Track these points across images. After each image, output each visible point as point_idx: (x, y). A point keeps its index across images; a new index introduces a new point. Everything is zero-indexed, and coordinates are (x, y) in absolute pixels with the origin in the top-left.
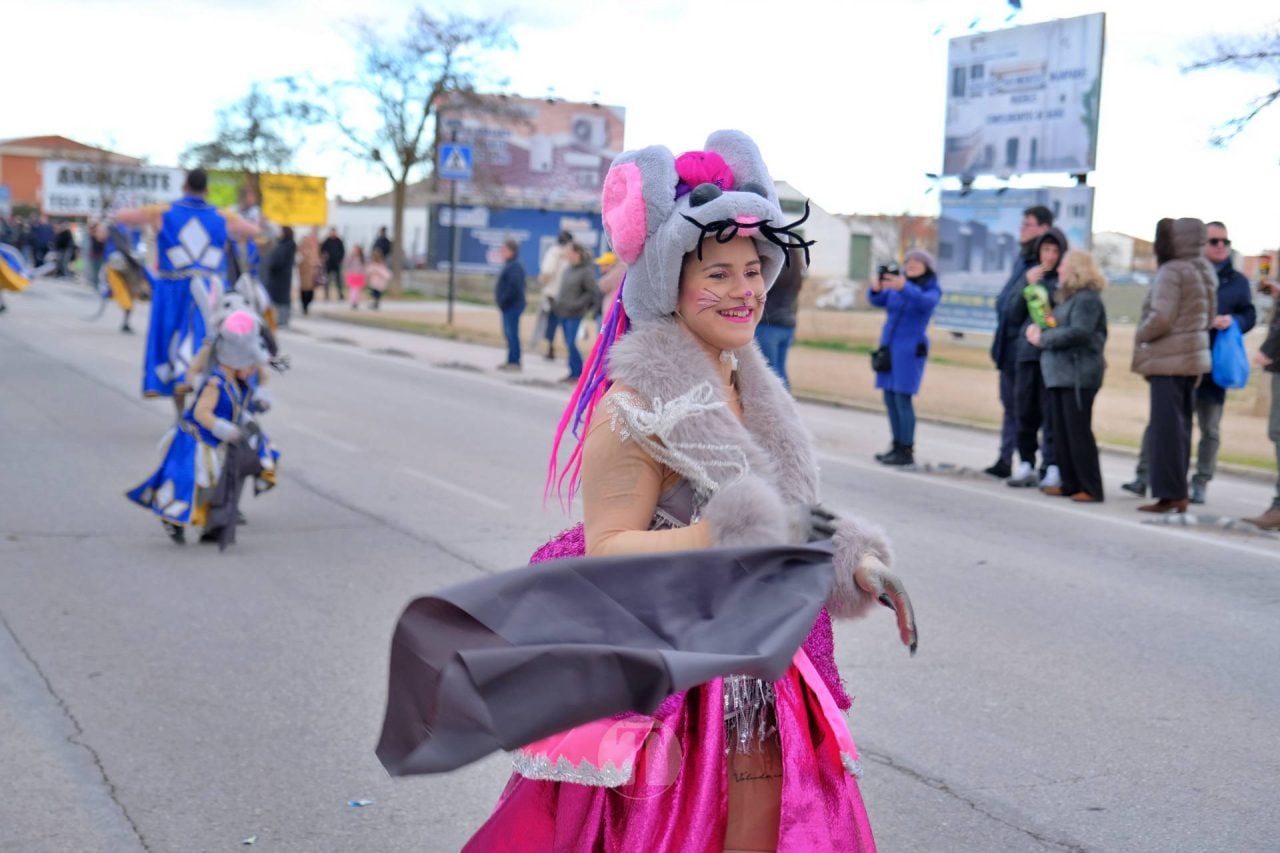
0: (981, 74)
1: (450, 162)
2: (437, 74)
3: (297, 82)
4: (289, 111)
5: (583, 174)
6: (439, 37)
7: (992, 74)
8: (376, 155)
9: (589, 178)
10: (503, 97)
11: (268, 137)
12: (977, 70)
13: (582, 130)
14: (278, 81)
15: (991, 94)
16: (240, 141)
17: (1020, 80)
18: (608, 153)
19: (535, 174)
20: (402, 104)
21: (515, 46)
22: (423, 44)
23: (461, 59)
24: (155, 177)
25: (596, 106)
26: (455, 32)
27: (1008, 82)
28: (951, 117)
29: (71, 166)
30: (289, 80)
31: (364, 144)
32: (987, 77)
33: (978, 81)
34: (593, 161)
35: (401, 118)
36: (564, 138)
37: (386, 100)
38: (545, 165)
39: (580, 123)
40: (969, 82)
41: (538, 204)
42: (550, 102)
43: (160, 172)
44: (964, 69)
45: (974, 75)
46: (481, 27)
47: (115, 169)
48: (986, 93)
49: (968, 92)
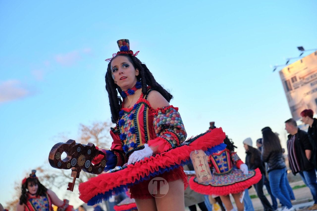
0: (296, 80)
3: (43, 168)
6: (91, 132)
7: (300, 78)
12: (294, 79)
15: (302, 85)
17: (312, 77)
22: (86, 136)
23: (101, 138)
26: (96, 129)
27: (308, 79)
28: (289, 99)
32: (298, 80)
33: (295, 82)
40: (292, 84)
44: (289, 80)
45: (293, 81)
48: (300, 86)
49: (293, 88)
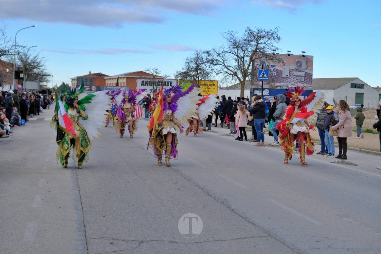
1: (261, 75)
2: (254, 48)
4: (208, 62)
5: (299, 77)
8: (235, 74)
9: (301, 79)
10: (274, 54)
11: (202, 70)
13: (299, 64)
14: (204, 53)
16: (193, 71)
18: (307, 71)
19: (284, 78)
20: (243, 58)
21: (278, 38)
24: (168, 82)
25: (303, 56)
29: (145, 80)
30: (208, 52)
31: (231, 71)
34: (303, 74)
35: (243, 62)
36: (293, 67)
37: (238, 57)
38: (287, 76)
39: (298, 62)
41: (285, 88)
42: (289, 55)
43: (170, 81)
46: (268, 32)
47: (157, 80)
